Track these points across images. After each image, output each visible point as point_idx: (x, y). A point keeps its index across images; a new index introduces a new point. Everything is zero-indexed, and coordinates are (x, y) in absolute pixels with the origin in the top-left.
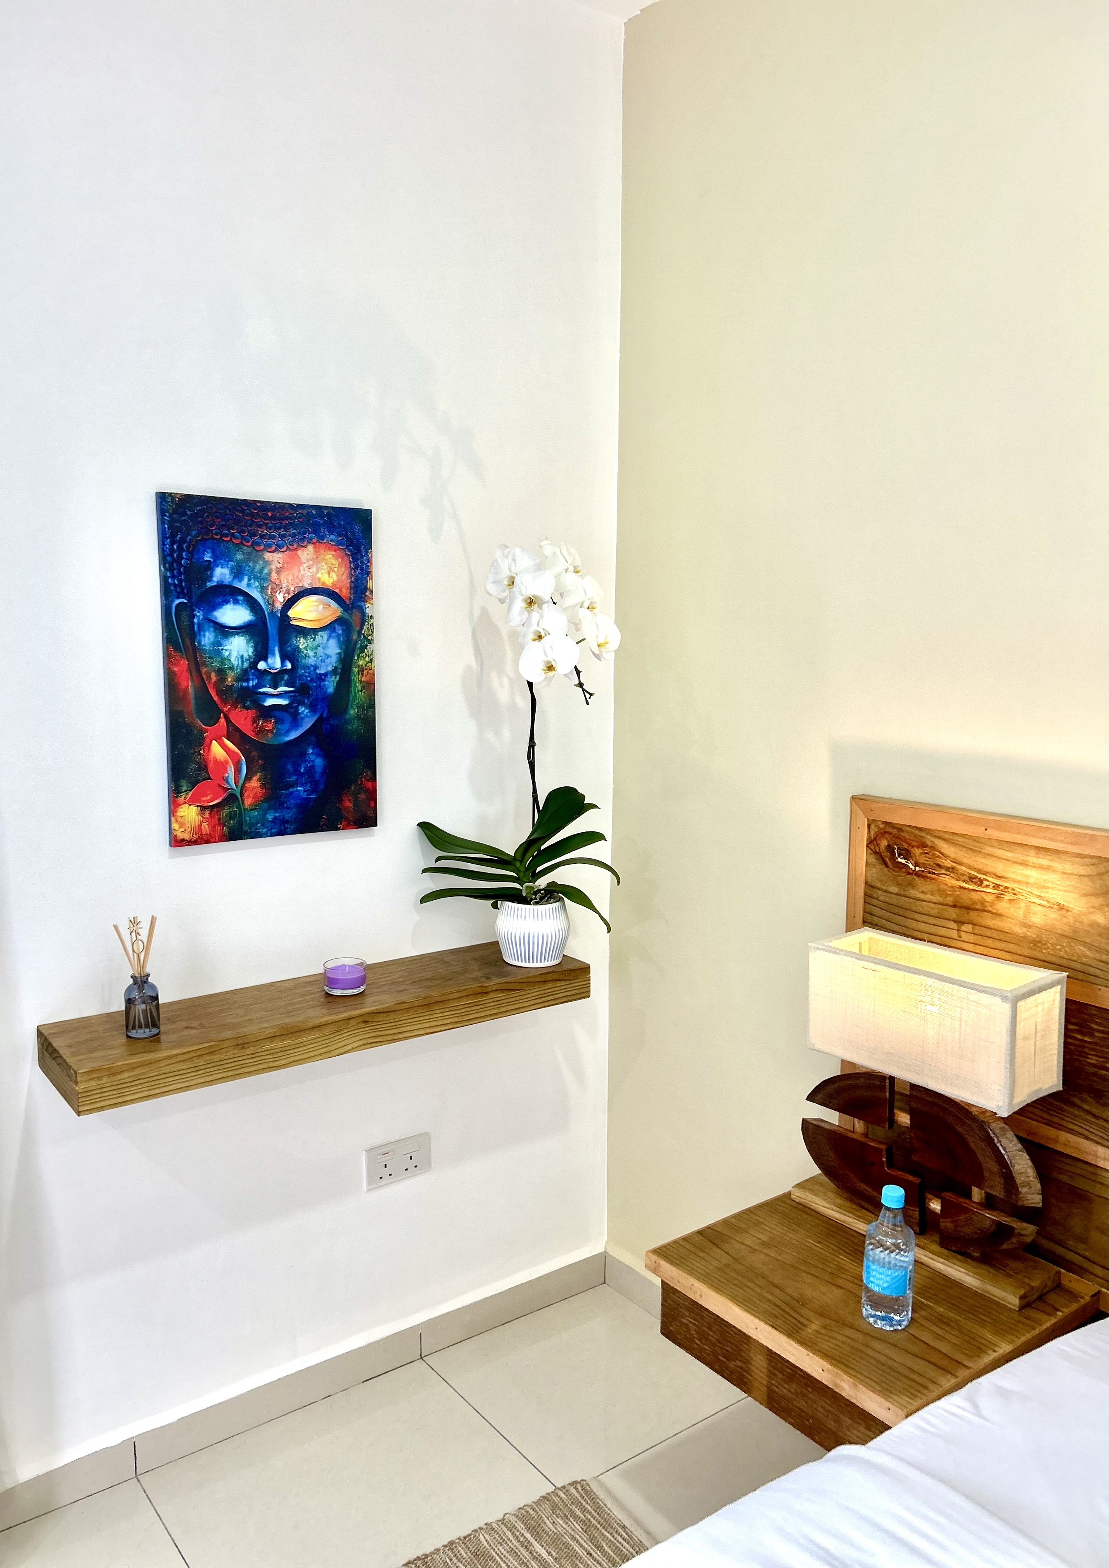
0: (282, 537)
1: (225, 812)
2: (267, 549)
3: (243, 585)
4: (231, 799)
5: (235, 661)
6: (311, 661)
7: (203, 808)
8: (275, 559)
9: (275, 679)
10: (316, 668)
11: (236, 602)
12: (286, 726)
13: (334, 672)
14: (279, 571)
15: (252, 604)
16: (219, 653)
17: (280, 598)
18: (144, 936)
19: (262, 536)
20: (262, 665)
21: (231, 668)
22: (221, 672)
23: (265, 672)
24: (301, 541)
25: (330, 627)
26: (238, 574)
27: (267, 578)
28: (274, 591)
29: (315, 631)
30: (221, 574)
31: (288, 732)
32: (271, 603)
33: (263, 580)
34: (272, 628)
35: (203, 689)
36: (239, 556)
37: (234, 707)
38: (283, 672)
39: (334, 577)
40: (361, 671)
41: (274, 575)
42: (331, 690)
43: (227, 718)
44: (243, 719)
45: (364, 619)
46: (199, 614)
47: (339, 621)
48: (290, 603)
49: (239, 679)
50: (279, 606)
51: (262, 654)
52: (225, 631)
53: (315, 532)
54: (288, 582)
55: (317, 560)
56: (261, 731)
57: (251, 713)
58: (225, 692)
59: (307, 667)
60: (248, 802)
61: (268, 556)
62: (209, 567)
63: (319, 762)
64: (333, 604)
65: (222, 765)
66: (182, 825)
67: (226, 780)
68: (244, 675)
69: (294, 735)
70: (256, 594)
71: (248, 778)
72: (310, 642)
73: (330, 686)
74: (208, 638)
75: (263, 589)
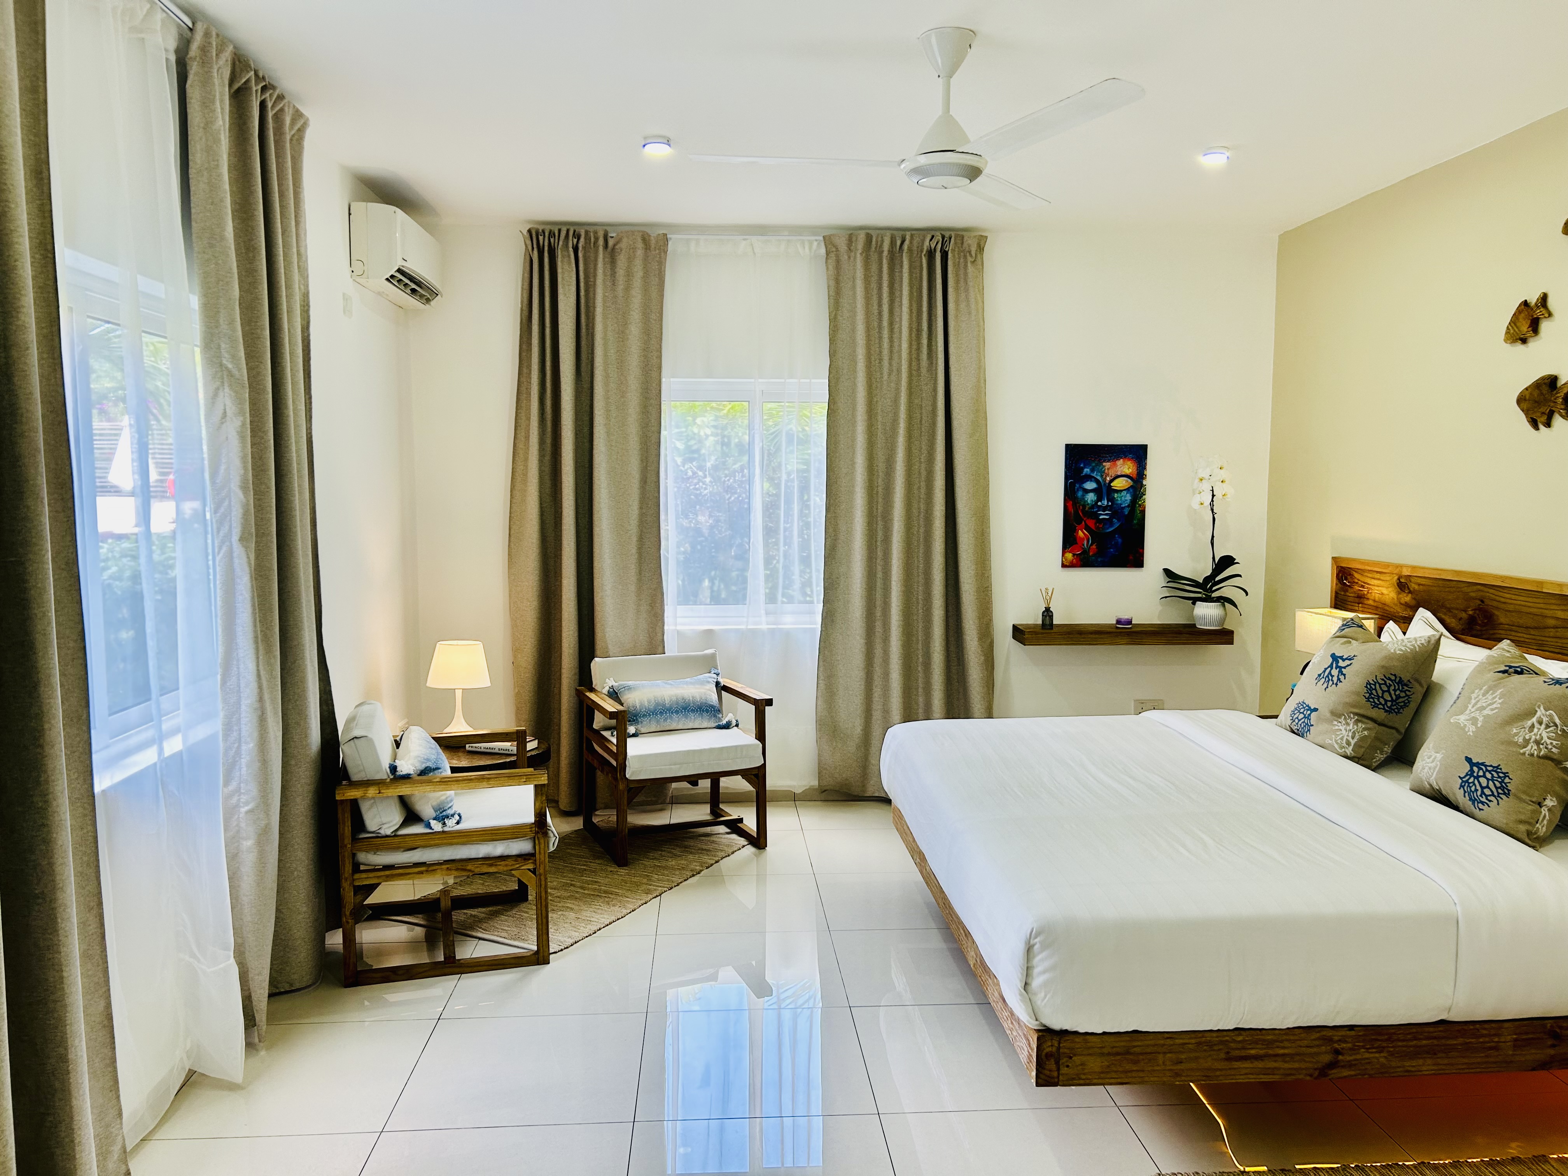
0: (1111, 457)
1: (1083, 556)
2: (1104, 462)
3: (1094, 475)
4: (1085, 552)
5: (1089, 502)
6: (1119, 502)
7: (1074, 555)
8: (1107, 465)
9: (1104, 509)
10: (1121, 504)
11: (1091, 481)
12: (1107, 526)
13: (1128, 506)
14: (1108, 469)
15: (1097, 481)
16: (1084, 499)
17: (1108, 479)
18: (1050, 595)
19: (1103, 457)
20: (1099, 503)
21: (1088, 504)
22: (1084, 506)
23: (1100, 506)
24: (1118, 458)
25: (1127, 489)
26: (1092, 471)
27: (1104, 472)
28: (1106, 477)
29: (1121, 491)
30: (1087, 471)
31: (1108, 529)
32: (1105, 480)
33: (1103, 473)
34: (1104, 491)
35: (1076, 512)
36: (1094, 464)
37: (1088, 518)
38: (1107, 506)
39: (1131, 470)
40: (1140, 505)
41: (1106, 471)
42: (1126, 513)
43: (1085, 522)
44: (1091, 523)
45: (1142, 485)
46: (1077, 485)
47: (1132, 487)
48: (1112, 481)
49: (1090, 508)
50: (1107, 482)
51: (1100, 499)
52: (1087, 491)
53: (1124, 455)
54: (1112, 473)
55: (1123, 464)
56: (1098, 528)
57: (1094, 521)
58: (1086, 513)
59: (1117, 504)
60: (1091, 554)
61: (1104, 464)
62: (1083, 469)
63: (1120, 540)
64: (1129, 480)
65: (1083, 539)
66: (1066, 560)
67: (1083, 545)
68: (1093, 507)
69: (1111, 529)
70: (1099, 478)
71: (1092, 544)
72: (1119, 495)
73: (1126, 511)
74: (1080, 494)
75: (1102, 476)
